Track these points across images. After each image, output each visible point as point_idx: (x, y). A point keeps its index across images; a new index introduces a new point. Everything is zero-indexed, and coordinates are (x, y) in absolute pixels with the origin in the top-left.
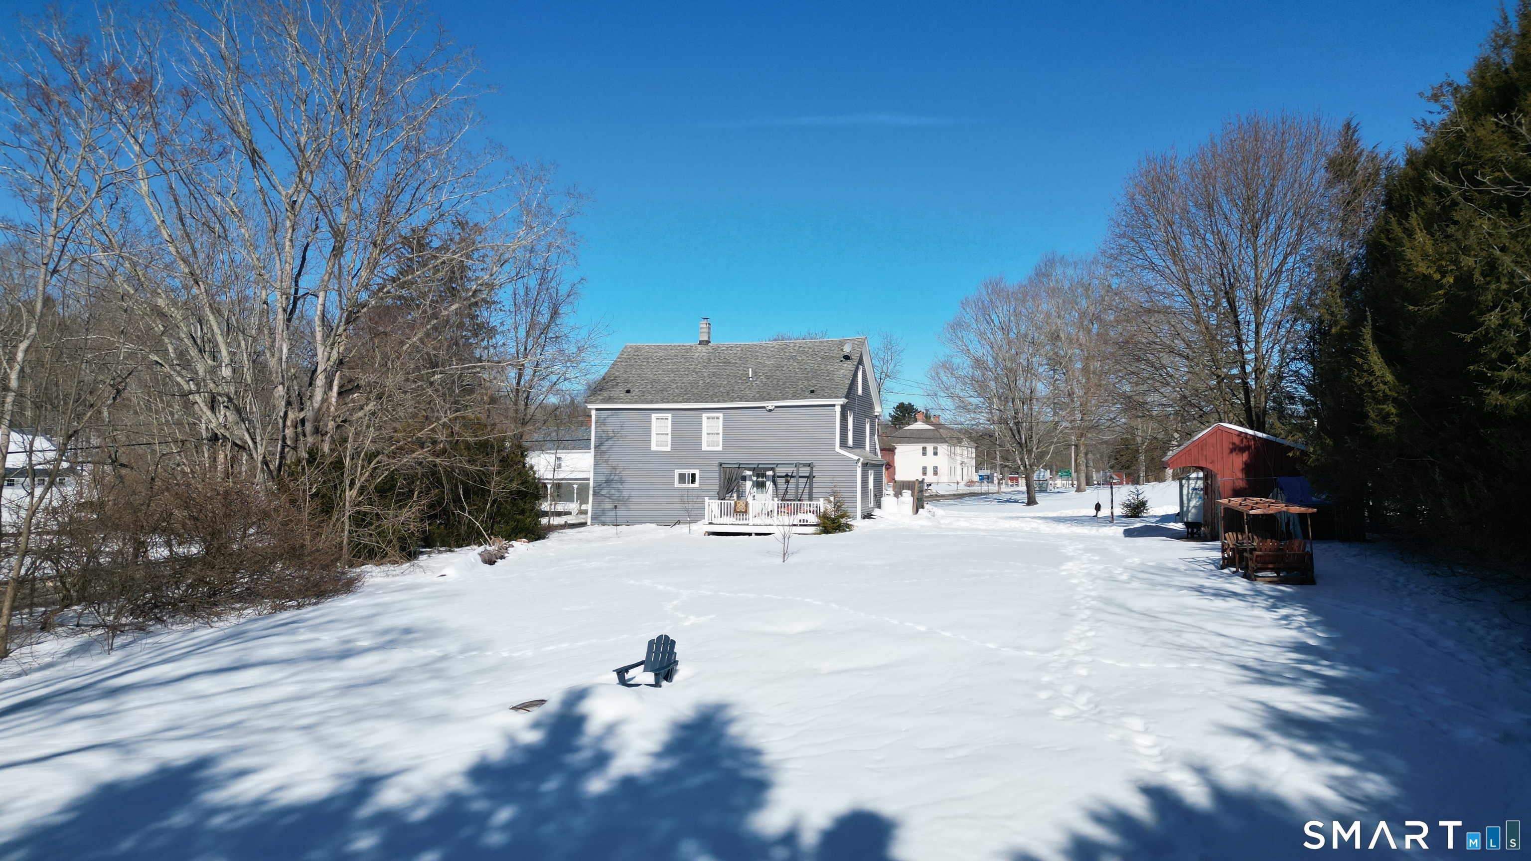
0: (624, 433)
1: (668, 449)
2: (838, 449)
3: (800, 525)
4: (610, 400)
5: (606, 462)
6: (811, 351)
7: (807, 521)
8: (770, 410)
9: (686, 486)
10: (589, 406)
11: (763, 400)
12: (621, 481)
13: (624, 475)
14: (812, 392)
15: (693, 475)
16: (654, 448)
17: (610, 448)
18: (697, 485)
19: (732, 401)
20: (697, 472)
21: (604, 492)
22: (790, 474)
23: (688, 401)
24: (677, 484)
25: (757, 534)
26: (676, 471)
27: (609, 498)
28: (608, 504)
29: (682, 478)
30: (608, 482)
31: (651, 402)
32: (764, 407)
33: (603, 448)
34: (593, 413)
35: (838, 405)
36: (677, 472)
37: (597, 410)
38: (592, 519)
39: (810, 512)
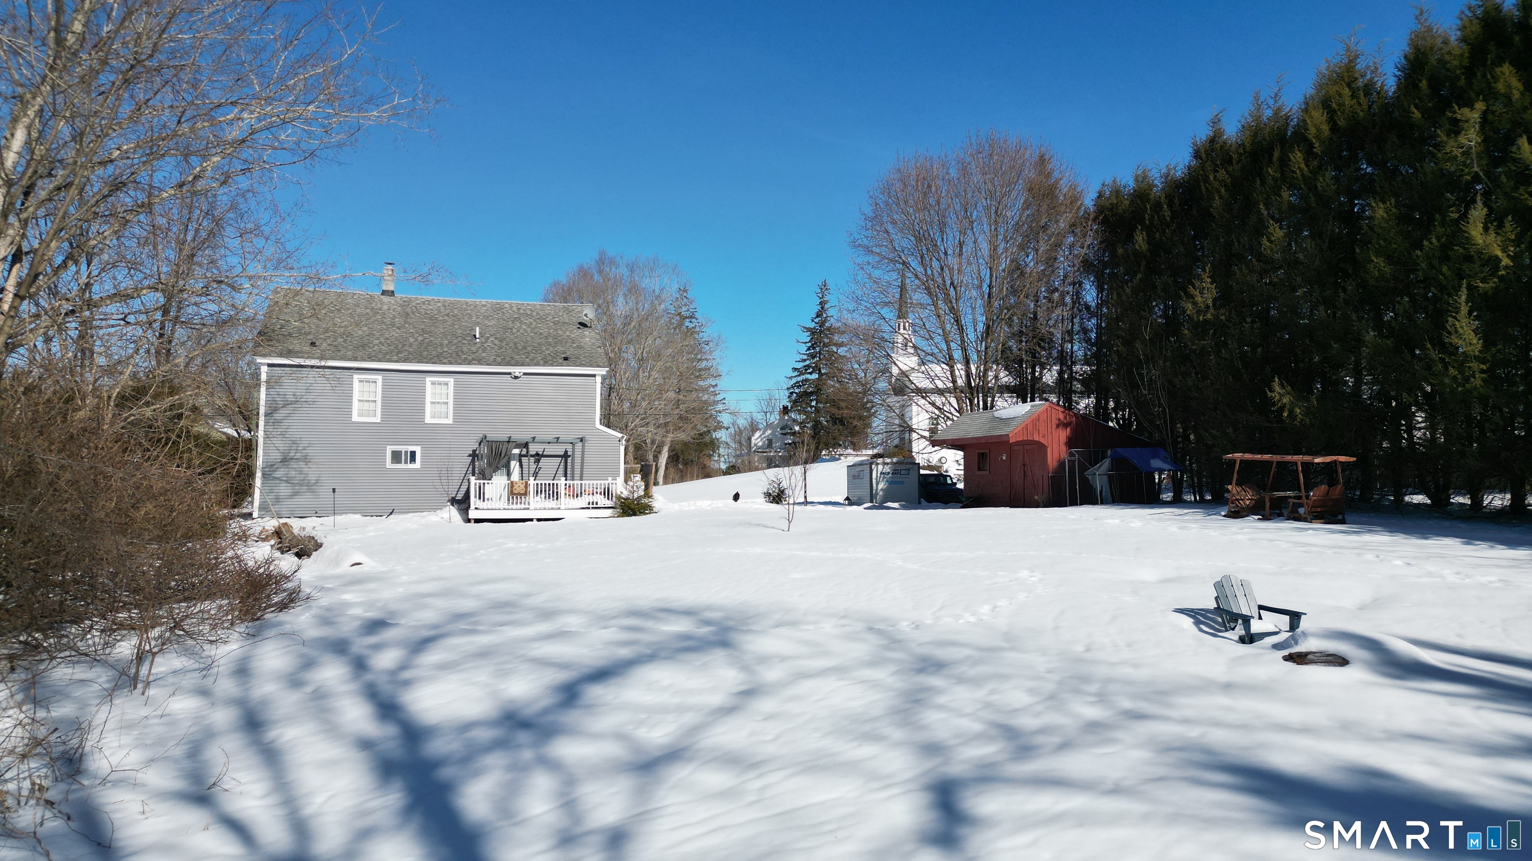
0: (310, 398)
1: (378, 419)
2: (598, 425)
3: (593, 508)
4: (289, 354)
5: (282, 434)
6: (534, 314)
7: (597, 503)
8: (516, 378)
9: (402, 466)
10: (259, 360)
11: (508, 364)
12: (306, 459)
13: (310, 452)
14: (566, 359)
15: (413, 454)
16: (355, 418)
17: (288, 416)
18: (417, 465)
19: (469, 364)
20: (418, 449)
21: (277, 474)
22: (541, 453)
23: (406, 360)
24: (389, 464)
25: (539, 520)
26: (388, 447)
27: (287, 482)
28: (284, 490)
29: (396, 457)
30: (285, 460)
31: (355, 359)
32: (510, 374)
33: (277, 416)
34: (264, 369)
35: (599, 375)
36: (389, 449)
37: (270, 365)
38: (261, 508)
39: (597, 493)
